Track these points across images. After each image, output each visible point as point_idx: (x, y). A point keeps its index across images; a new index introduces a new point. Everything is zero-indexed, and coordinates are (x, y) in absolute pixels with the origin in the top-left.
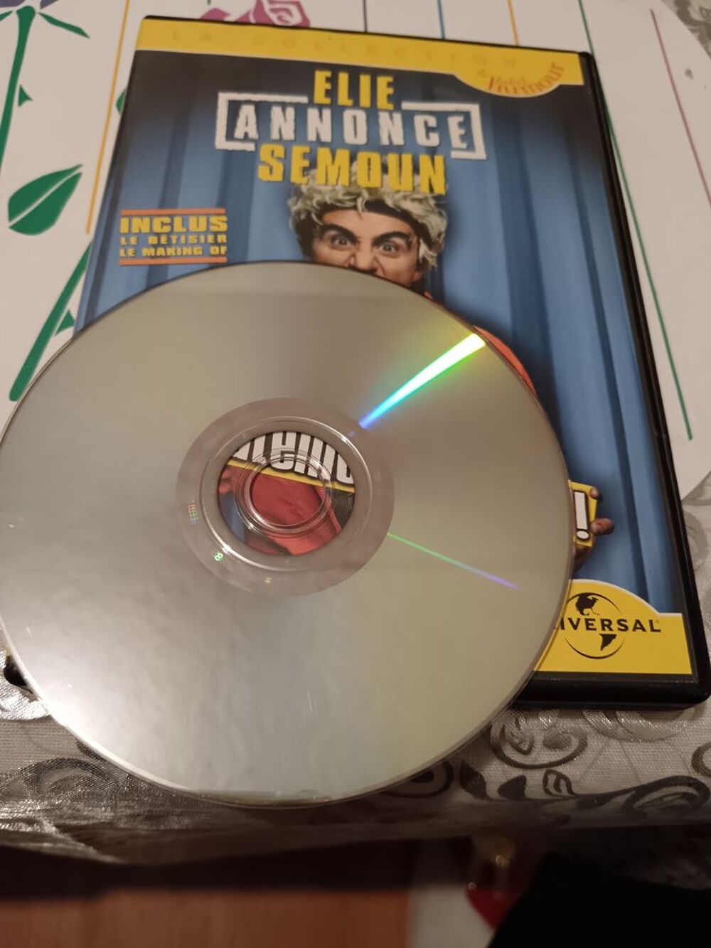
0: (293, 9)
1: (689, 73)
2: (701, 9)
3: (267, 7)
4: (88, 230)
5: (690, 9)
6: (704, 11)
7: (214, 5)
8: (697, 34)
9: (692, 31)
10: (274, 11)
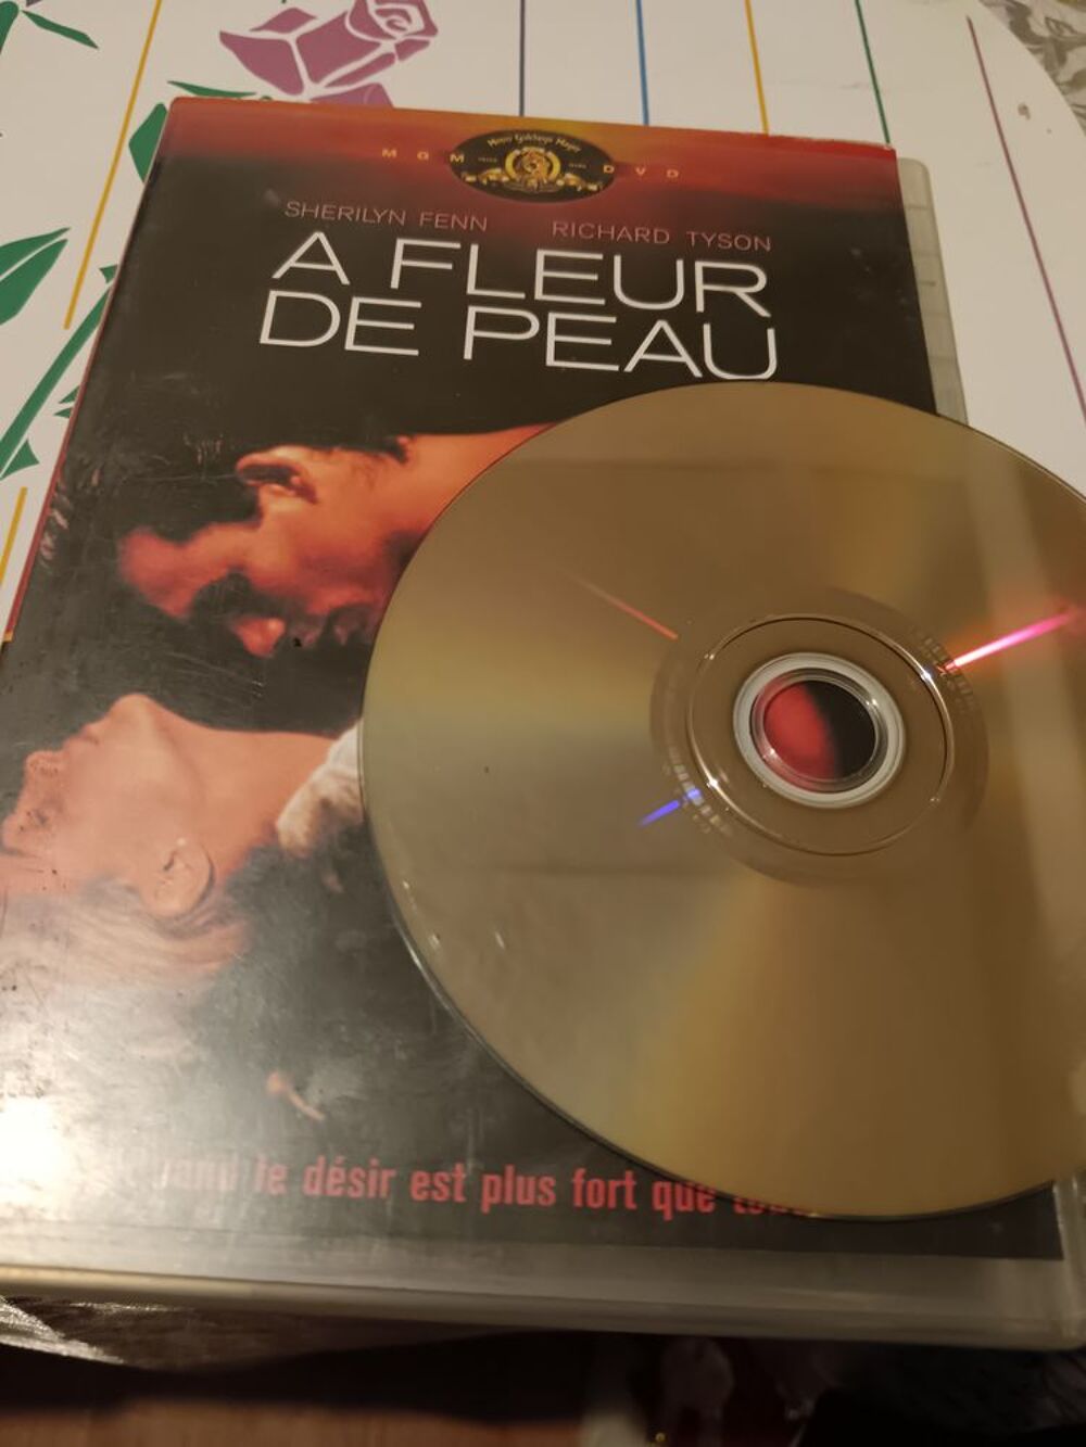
0: (413, 11)
1: (1024, 110)
2: (1047, 19)
3: (372, 7)
4: (67, 326)
5: (1031, 21)
6: (1053, 25)
7: (289, 5)
8: (1041, 56)
9: (1034, 52)
10: (381, 13)
